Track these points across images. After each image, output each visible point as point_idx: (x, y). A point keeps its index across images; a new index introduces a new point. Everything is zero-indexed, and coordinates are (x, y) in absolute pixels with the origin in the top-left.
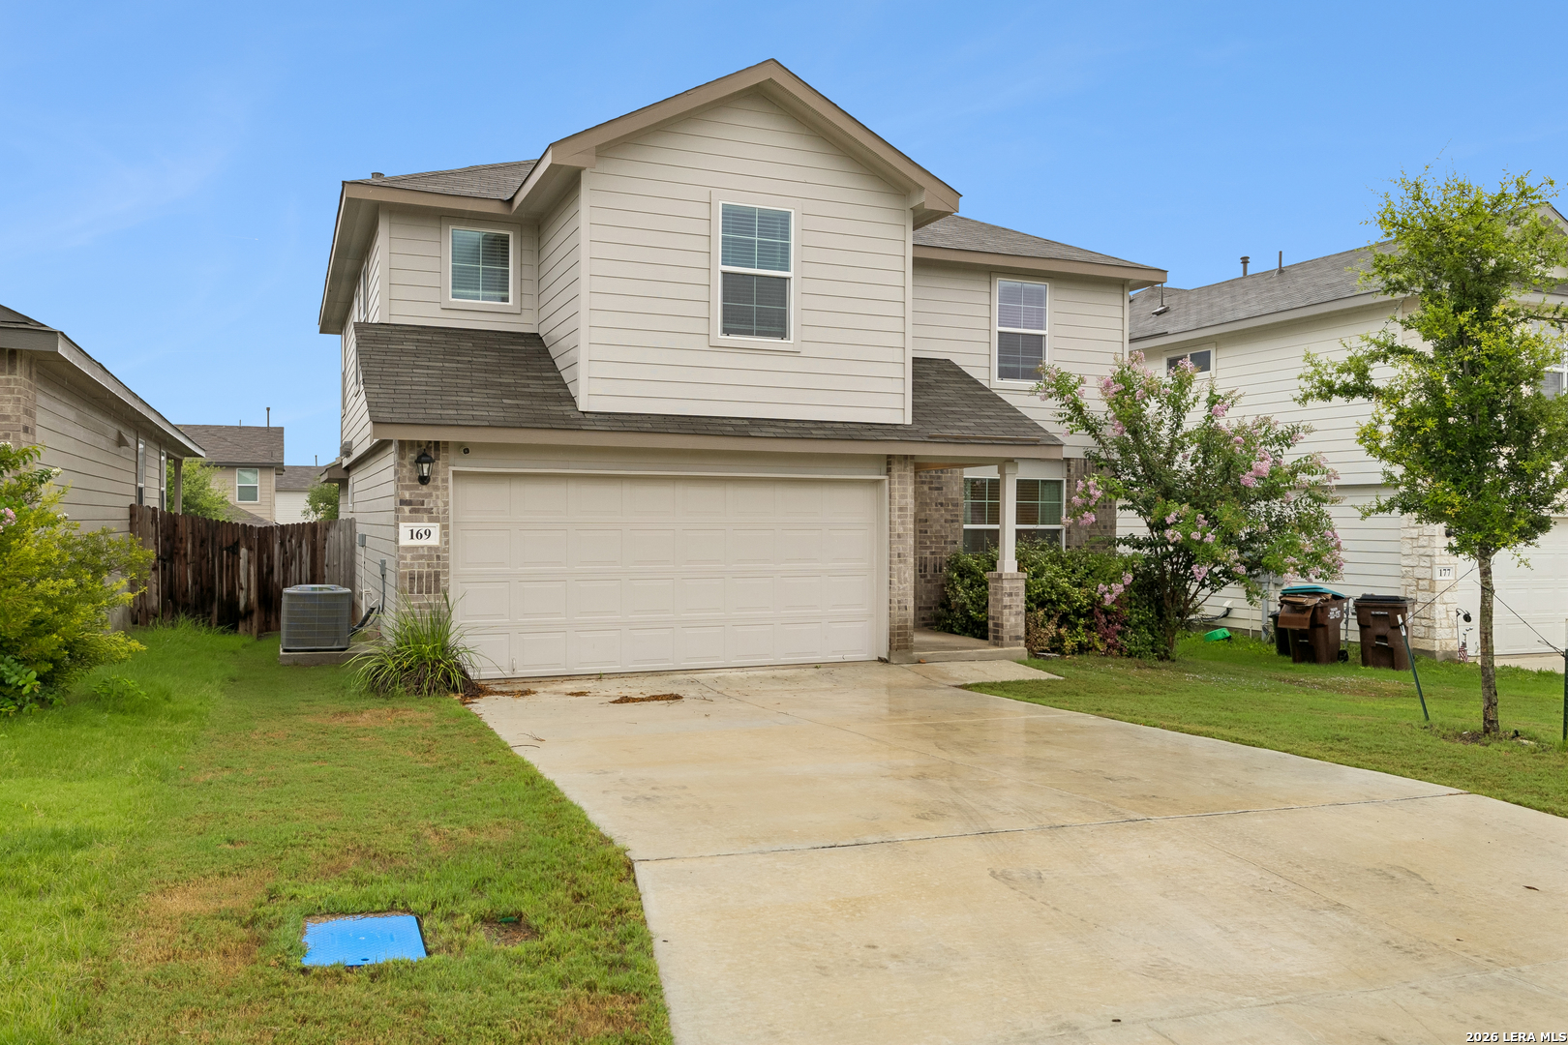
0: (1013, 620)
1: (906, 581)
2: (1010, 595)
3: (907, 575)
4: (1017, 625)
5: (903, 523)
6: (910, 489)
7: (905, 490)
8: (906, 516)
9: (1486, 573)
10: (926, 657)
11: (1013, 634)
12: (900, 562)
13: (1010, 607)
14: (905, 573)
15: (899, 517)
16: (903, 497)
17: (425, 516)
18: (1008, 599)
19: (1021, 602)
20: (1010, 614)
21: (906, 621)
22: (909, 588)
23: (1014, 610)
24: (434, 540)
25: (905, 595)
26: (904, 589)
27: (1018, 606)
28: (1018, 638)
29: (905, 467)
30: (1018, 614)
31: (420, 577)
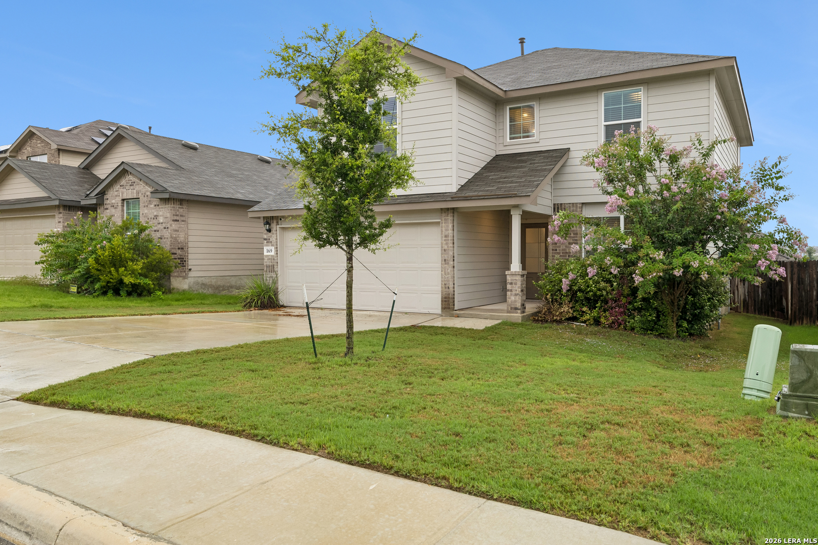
0: (513, 298)
1: (448, 274)
2: (511, 284)
3: (449, 271)
4: (515, 301)
5: (447, 244)
6: (450, 226)
7: (448, 226)
8: (448, 240)
9: (350, 259)
10: (461, 314)
11: (513, 306)
12: (445, 264)
13: (511, 291)
14: (448, 270)
15: (445, 240)
16: (447, 230)
17: (270, 244)
18: (510, 286)
19: (518, 288)
20: (511, 295)
21: (449, 294)
22: (450, 277)
23: (514, 292)
24: (273, 253)
25: (448, 281)
26: (447, 278)
27: (516, 290)
28: (516, 309)
29: (448, 215)
30: (516, 295)
31: (269, 267)
